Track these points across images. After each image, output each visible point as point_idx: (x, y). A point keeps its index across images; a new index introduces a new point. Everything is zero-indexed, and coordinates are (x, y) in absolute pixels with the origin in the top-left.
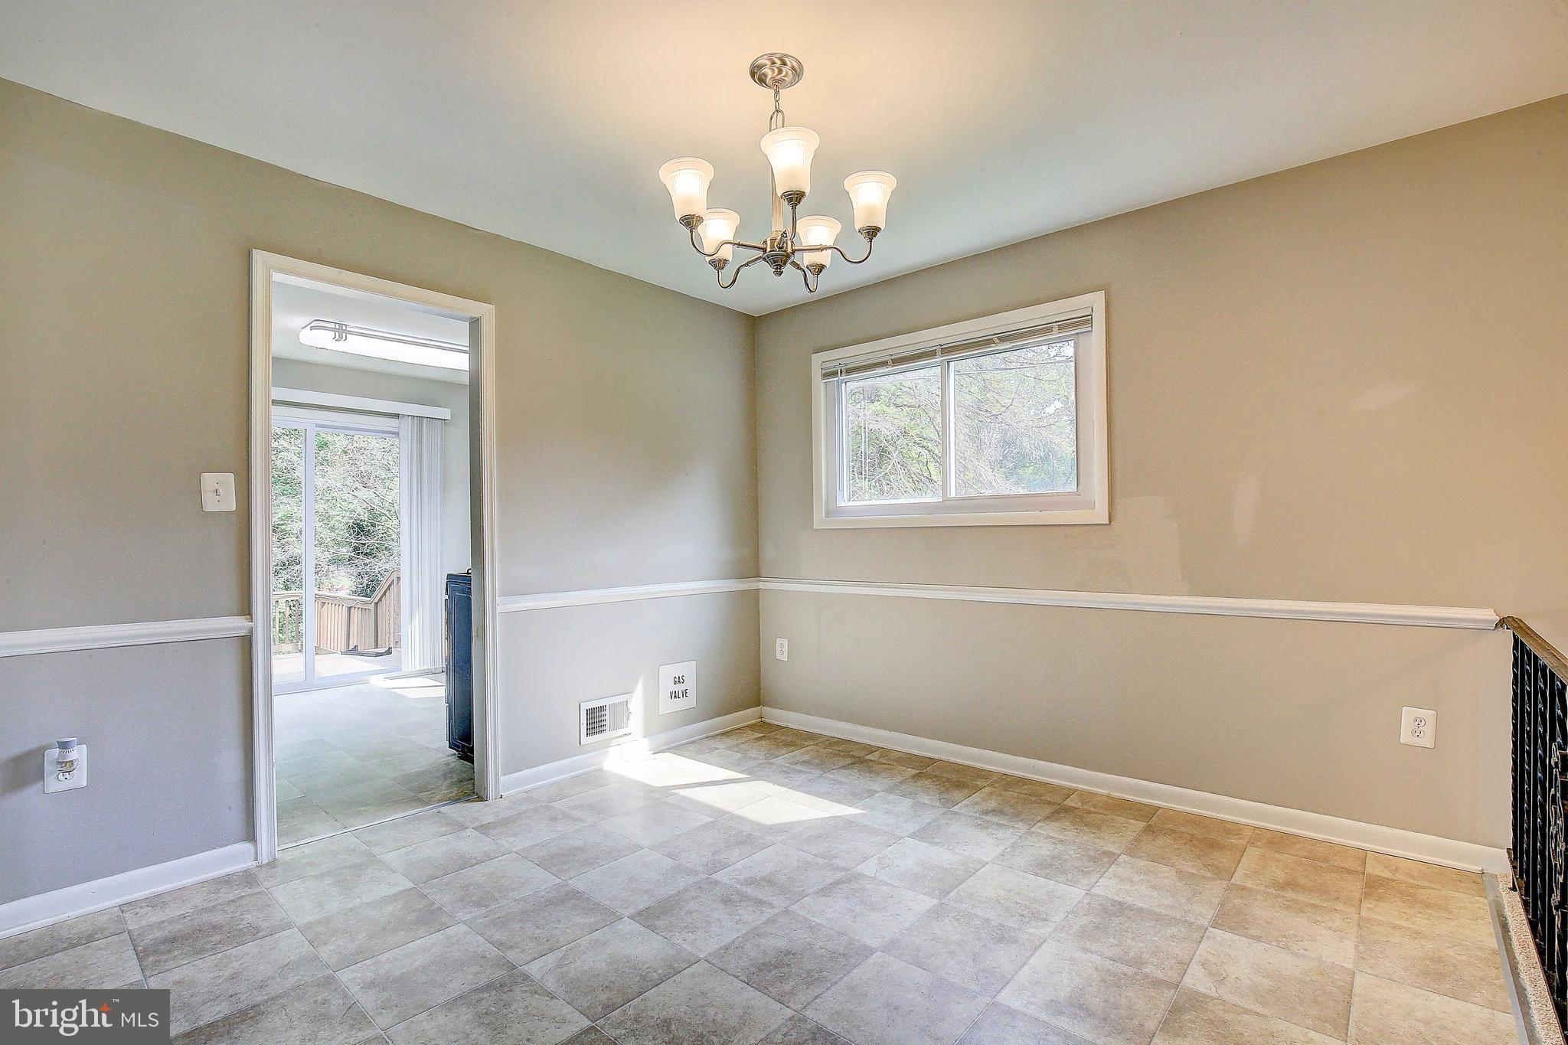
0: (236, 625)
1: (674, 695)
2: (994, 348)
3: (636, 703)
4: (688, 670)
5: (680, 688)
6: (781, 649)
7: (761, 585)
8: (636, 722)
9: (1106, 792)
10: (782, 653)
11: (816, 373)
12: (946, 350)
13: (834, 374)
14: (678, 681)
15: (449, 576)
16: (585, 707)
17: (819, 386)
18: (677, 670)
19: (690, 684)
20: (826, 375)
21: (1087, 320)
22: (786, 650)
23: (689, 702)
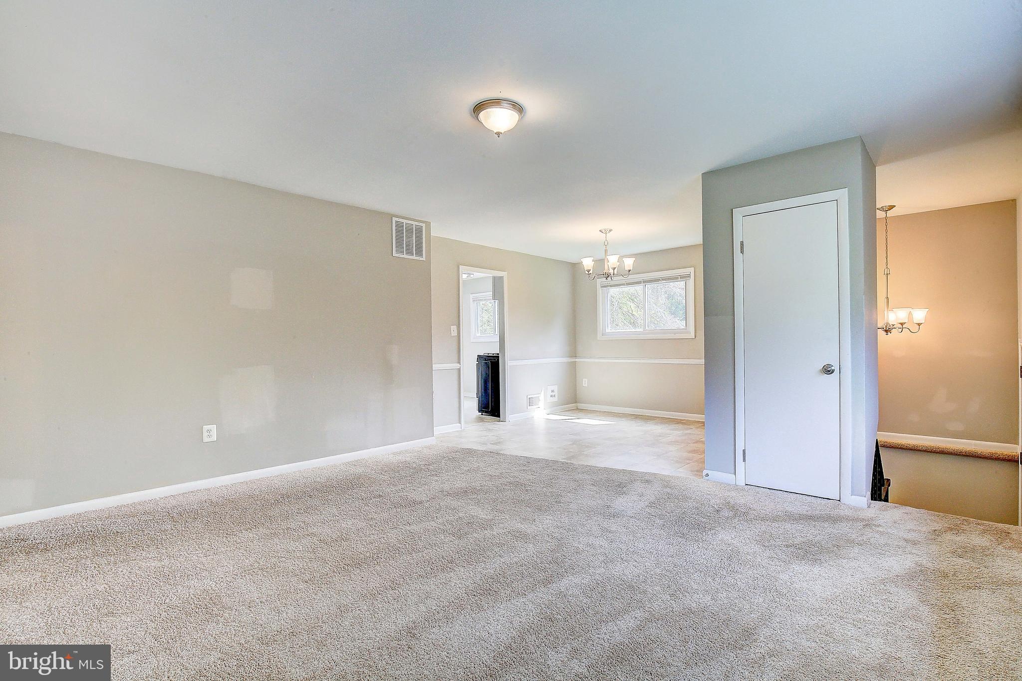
0: (457, 366)
1: (552, 396)
2: (660, 282)
3: (542, 397)
4: (555, 388)
5: (553, 394)
6: (585, 383)
7: (577, 360)
8: (541, 404)
9: (694, 420)
10: (585, 384)
11: (599, 286)
12: (645, 282)
13: (605, 286)
14: (553, 391)
15: (478, 356)
16: (529, 397)
17: (600, 291)
18: (552, 388)
19: (556, 393)
20: (602, 287)
21: (689, 276)
22: (587, 383)
23: (556, 399)
